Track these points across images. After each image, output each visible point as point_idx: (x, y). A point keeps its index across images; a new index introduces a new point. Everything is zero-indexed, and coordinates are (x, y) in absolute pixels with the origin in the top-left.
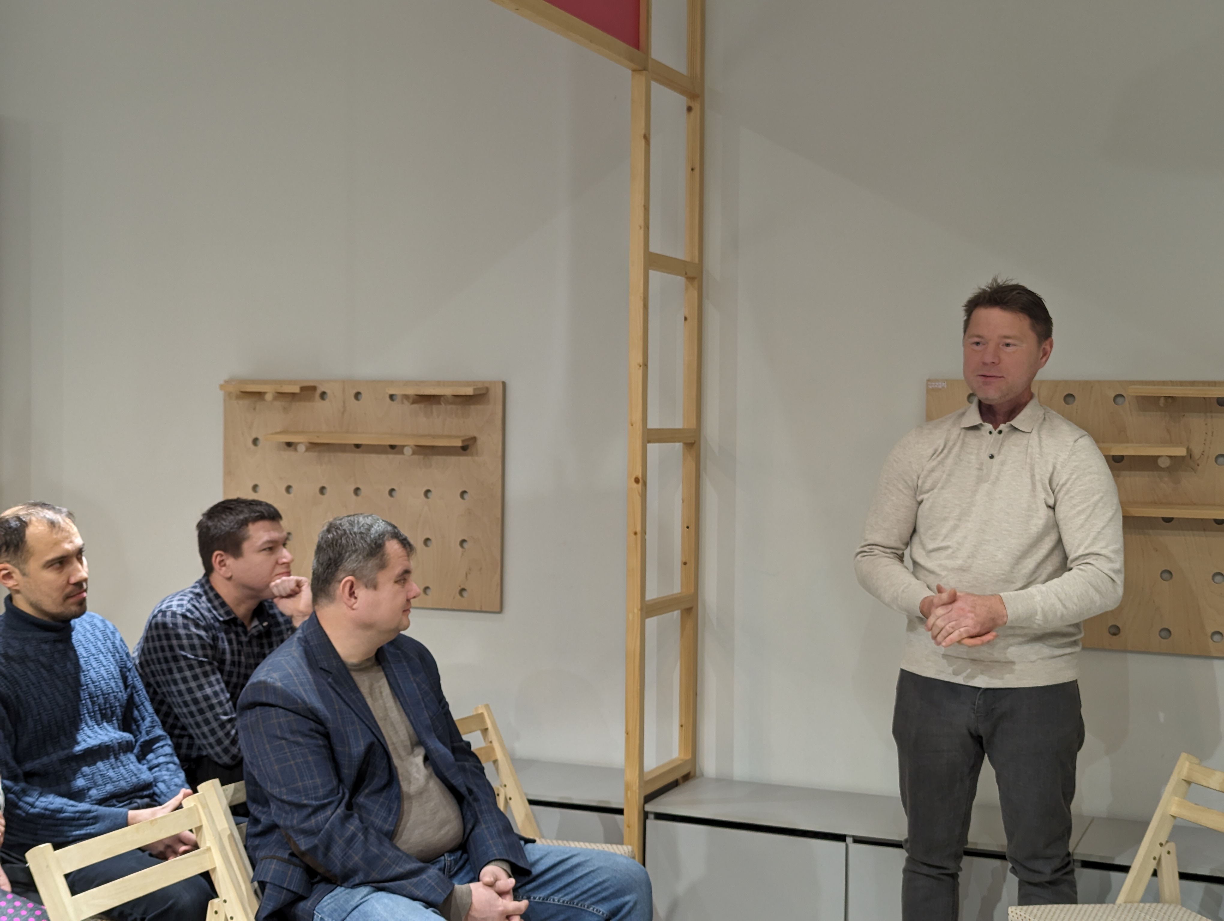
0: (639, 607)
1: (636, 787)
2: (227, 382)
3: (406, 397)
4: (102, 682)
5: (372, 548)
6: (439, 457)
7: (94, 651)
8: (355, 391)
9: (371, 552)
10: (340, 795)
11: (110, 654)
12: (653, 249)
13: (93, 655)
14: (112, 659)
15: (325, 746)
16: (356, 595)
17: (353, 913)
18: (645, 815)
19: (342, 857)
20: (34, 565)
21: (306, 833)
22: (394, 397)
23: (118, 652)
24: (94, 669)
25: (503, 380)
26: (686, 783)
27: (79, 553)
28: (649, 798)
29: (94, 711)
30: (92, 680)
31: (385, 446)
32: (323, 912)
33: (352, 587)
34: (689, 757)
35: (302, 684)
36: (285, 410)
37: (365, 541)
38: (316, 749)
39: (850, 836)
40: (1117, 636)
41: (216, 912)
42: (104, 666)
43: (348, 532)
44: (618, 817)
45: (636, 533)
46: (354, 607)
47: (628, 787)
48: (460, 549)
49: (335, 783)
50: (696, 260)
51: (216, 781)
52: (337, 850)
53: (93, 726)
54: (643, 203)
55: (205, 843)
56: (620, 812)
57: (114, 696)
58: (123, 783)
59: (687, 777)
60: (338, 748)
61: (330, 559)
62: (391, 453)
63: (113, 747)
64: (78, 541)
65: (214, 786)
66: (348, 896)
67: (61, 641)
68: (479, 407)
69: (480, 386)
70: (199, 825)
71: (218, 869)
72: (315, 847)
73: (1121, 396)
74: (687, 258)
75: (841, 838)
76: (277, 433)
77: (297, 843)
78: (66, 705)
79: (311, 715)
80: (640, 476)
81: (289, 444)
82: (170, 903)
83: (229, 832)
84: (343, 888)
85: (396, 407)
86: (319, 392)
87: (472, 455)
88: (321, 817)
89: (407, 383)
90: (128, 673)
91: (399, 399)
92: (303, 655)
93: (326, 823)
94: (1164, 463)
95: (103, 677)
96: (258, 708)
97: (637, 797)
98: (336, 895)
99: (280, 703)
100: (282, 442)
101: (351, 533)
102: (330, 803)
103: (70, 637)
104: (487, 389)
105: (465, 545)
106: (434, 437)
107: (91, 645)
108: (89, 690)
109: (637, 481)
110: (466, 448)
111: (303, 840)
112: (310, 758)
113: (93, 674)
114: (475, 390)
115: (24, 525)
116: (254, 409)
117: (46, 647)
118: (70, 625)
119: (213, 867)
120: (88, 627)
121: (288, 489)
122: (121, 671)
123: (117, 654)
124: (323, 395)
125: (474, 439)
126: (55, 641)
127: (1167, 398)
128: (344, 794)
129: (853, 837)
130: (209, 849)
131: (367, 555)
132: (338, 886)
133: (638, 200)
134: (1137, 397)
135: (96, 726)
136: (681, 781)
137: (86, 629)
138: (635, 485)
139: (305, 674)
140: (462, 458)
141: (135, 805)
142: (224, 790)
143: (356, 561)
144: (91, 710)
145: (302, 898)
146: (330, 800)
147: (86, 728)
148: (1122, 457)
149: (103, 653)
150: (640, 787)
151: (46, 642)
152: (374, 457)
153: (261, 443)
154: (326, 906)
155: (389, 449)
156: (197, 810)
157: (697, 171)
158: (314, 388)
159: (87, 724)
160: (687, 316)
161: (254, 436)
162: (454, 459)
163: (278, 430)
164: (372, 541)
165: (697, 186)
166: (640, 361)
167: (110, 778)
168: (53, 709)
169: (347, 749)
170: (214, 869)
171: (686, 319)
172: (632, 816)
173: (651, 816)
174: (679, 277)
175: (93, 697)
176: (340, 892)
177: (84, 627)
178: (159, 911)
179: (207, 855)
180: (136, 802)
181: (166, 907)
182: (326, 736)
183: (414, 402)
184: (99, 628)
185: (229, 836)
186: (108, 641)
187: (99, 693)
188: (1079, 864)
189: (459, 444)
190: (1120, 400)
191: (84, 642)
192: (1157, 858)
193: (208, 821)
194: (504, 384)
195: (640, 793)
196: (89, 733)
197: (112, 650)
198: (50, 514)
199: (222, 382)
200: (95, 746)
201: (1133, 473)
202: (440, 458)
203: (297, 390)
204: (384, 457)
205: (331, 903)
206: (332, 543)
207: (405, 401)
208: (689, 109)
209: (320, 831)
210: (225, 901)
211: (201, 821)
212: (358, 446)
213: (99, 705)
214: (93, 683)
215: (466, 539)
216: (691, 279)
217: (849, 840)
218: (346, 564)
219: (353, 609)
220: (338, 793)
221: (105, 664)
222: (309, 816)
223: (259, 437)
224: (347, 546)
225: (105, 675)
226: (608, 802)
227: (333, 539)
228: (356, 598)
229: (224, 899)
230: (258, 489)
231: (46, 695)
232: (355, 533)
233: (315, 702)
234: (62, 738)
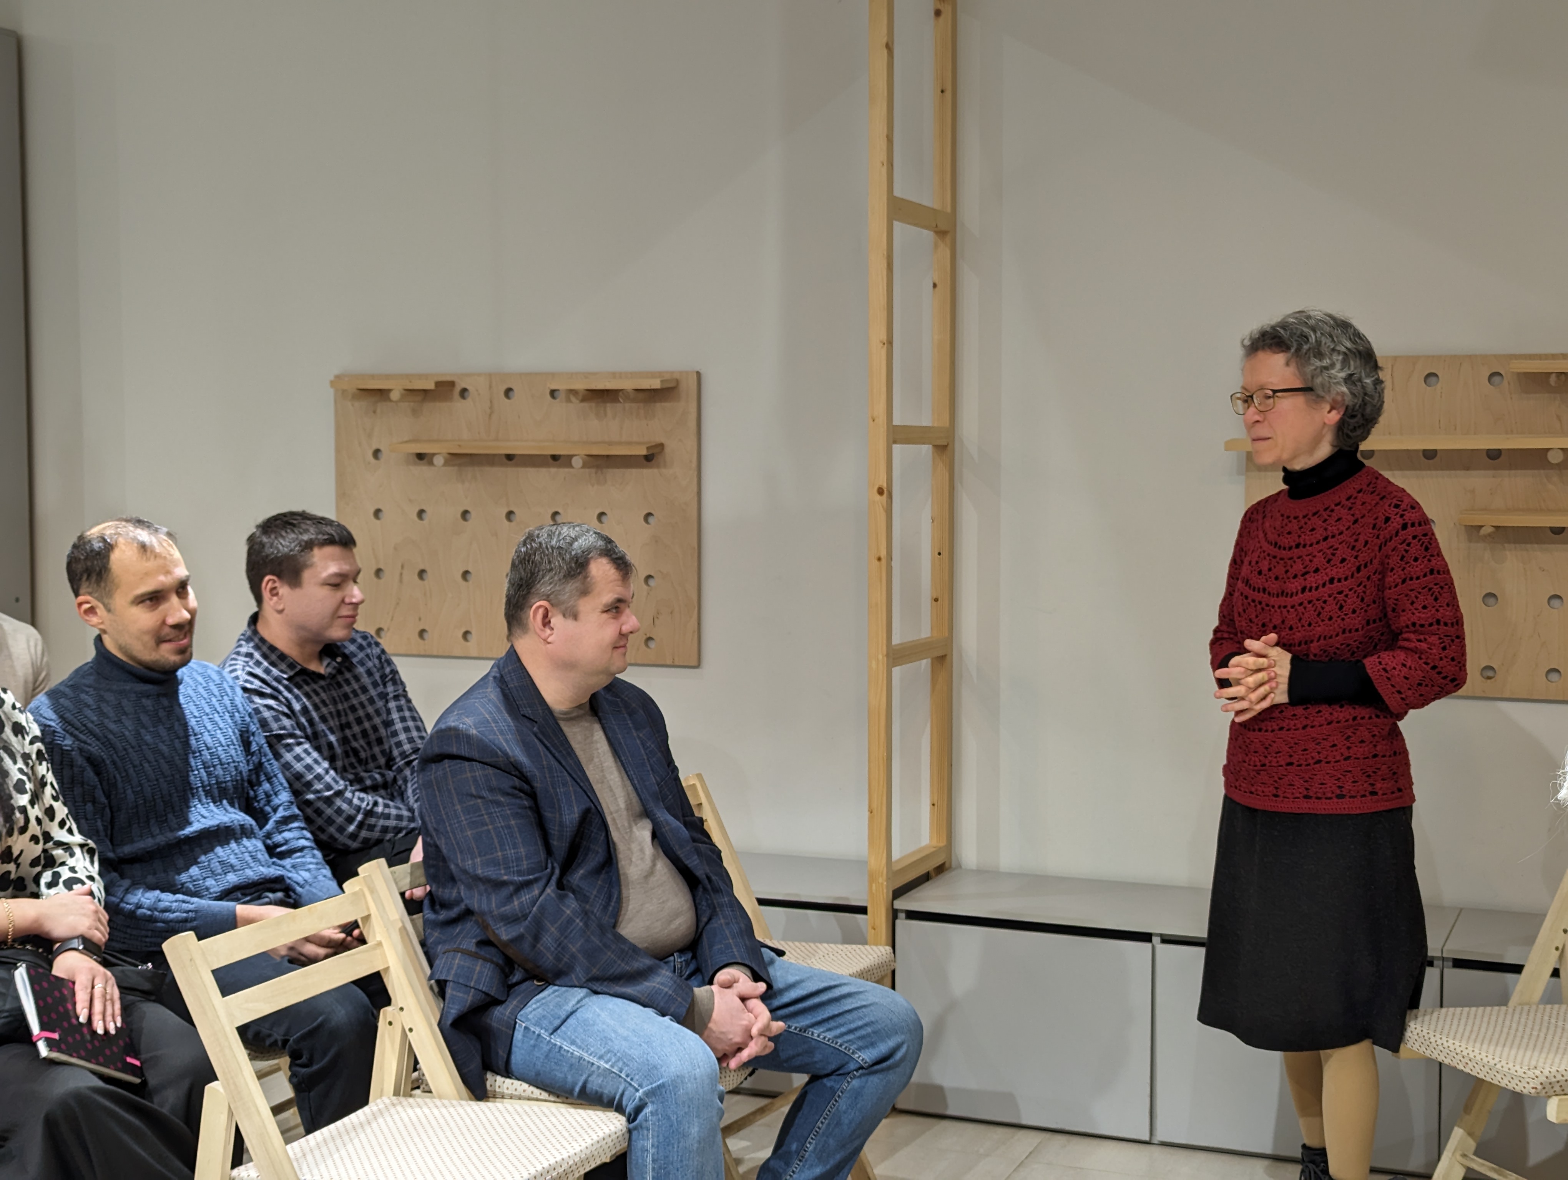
0: (885, 653)
1: (882, 880)
2: (337, 377)
3: (573, 392)
4: (220, 749)
5: (571, 567)
6: (617, 470)
7: (208, 710)
8: (505, 387)
9: (570, 572)
10: (549, 870)
11: (227, 714)
12: (897, 193)
13: (207, 714)
14: (230, 721)
15: (530, 808)
16: (552, 625)
17: (569, 1020)
18: (894, 914)
19: (556, 949)
20: (121, 600)
21: (511, 920)
22: (556, 394)
23: (238, 712)
24: (209, 731)
25: (698, 369)
26: (940, 876)
27: (181, 588)
28: (898, 893)
29: (210, 785)
30: (206, 746)
31: (545, 456)
32: (528, 1020)
33: (546, 615)
34: (943, 843)
35: (502, 733)
36: (415, 412)
37: (563, 559)
38: (519, 811)
39: (1157, 935)
40: (1493, 680)
41: (390, 1023)
42: (221, 729)
43: (544, 546)
44: (860, 917)
45: (879, 559)
46: (549, 640)
47: (872, 878)
48: (645, 587)
49: (543, 855)
50: (949, 210)
51: (382, 861)
52: (548, 940)
53: (208, 803)
54: (885, 134)
55: (375, 936)
56: (863, 910)
57: (235, 767)
58: (249, 873)
59: (941, 869)
60: (548, 814)
61: (521, 579)
62: (554, 466)
63: (233, 830)
64: (181, 572)
65: (379, 866)
66: (558, 999)
67: (165, 695)
68: (667, 405)
69: (667, 377)
70: (366, 914)
71: (392, 969)
72: (520, 938)
73: (1498, 374)
74: (936, 206)
75: (1146, 937)
76: (406, 442)
77: (497, 932)
78: (173, 775)
79: (512, 769)
80: (885, 486)
81: (420, 456)
82: (320, 1019)
83: (400, 925)
84: (556, 988)
85: (559, 407)
86: (458, 389)
87: (658, 467)
88: (526, 897)
89: (572, 375)
90: (252, 738)
91: (562, 396)
92: (501, 697)
93: (533, 906)
94: (1555, 458)
95: (220, 742)
96: (446, 761)
97: (885, 891)
98: (543, 998)
99: (475, 755)
100: (413, 454)
101: (547, 547)
102: (536, 880)
103: (176, 693)
104: (677, 381)
105: (652, 582)
106: (610, 444)
107: (203, 702)
108: (203, 758)
109: (880, 491)
110: (650, 459)
111: (503, 929)
112: (513, 822)
113: (207, 738)
114: (662, 381)
115: (109, 547)
116: (375, 412)
117: (147, 702)
118: (176, 676)
119: (386, 966)
120: (200, 679)
121: (421, 513)
122: (241, 736)
123: (236, 714)
124: (464, 392)
125: (661, 446)
126: (158, 695)
127: (1559, 374)
128: (553, 868)
129: (1161, 935)
130: (380, 944)
131: (564, 576)
132: (550, 984)
133: (880, 129)
134: (1518, 374)
135: (211, 804)
136: (933, 874)
137: (197, 681)
138: (878, 497)
139: (505, 721)
140: (646, 472)
141: (266, 900)
142: (392, 873)
143: (550, 583)
144: (206, 783)
145: (498, 1002)
146: (536, 875)
147: (199, 806)
148: (1499, 451)
149: (218, 713)
150: (888, 879)
151: (148, 697)
152: (531, 472)
153: (384, 456)
154: (531, 1012)
155: (551, 461)
156: (364, 895)
157: (948, 93)
158: (452, 384)
159: (200, 801)
160: (937, 282)
161: (375, 447)
162: (633, 473)
163: (406, 439)
164: (572, 559)
165: (949, 114)
166: (883, 337)
167: (232, 866)
168: (157, 780)
169: (557, 815)
170: (387, 969)
171: (935, 285)
172: (878, 915)
173: (902, 915)
174: (925, 232)
175: (209, 767)
176: (550, 994)
177: (195, 680)
178: (308, 1029)
179: (378, 951)
180: (268, 897)
181: (315, 1024)
182: (532, 795)
183: (583, 400)
184: (214, 681)
185: (400, 929)
186: (225, 697)
187: (216, 762)
188: (1451, 964)
189: (644, 452)
190: (1496, 379)
191: (194, 699)
192: (1561, 948)
193: (378, 910)
194: (698, 374)
195: (887, 886)
196: (204, 812)
197: (230, 708)
198: (143, 535)
199: (332, 378)
200: (214, 826)
201: (1513, 472)
202: (618, 472)
203: (431, 386)
204: (544, 471)
205: (538, 1008)
206: (524, 559)
207: (573, 398)
208: (938, 13)
209: (525, 917)
210: (402, 1009)
211: (368, 909)
212: (510, 457)
213: (217, 777)
214: (208, 749)
215: (652, 574)
216: (941, 233)
217: (1156, 940)
218: (538, 586)
219: (549, 643)
220: (546, 868)
221: (222, 726)
222: (509, 899)
223: (382, 448)
224: (541, 563)
225: (222, 739)
226: (847, 899)
227: (526, 553)
228: (552, 629)
229: (400, 1006)
230: (381, 515)
231: (149, 762)
232: (552, 548)
233: (518, 754)
234: (170, 816)
